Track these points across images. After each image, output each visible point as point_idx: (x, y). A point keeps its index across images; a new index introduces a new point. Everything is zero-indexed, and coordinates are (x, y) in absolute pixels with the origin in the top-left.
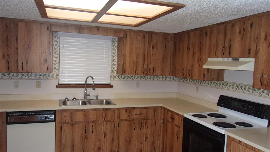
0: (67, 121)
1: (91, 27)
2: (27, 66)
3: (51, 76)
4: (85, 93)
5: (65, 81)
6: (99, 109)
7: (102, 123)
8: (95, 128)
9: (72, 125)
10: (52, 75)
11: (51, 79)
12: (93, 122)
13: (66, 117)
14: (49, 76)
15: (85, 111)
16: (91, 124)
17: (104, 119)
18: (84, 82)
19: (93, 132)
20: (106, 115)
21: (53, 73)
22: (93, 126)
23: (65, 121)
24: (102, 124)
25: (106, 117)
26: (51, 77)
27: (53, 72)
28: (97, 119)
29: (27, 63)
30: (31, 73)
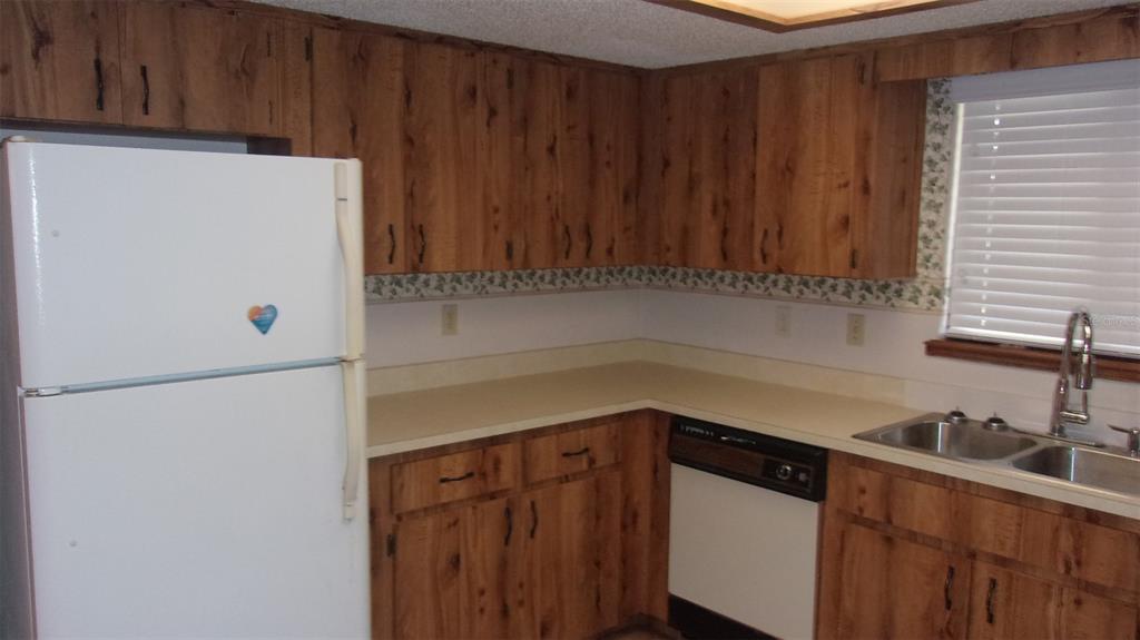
0: (866, 515)
1: (1079, 20)
2: (781, 248)
3: (907, 294)
4: (1061, 404)
5: (977, 325)
6: (1039, 501)
7: (1049, 586)
8: (1008, 599)
9: (889, 540)
10: (911, 289)
11: (909, 308)
12: (1001, 561)
13: (863, 491)
14: (899, 293)
15: (960, 488)
16: (984, 572)
17: (1062, 570)
18: (1060, 341)
19: (991, 619)
20: (1077, 550)
21: (917, 282)
22: (993, 583)
23: (861, 510)
24: (1048, 596)
25: (1079, 563)
26: (910, 300)
27: (915, 274)
28: (1018, 554)
29: (780, 234)
30: (835, 278)
